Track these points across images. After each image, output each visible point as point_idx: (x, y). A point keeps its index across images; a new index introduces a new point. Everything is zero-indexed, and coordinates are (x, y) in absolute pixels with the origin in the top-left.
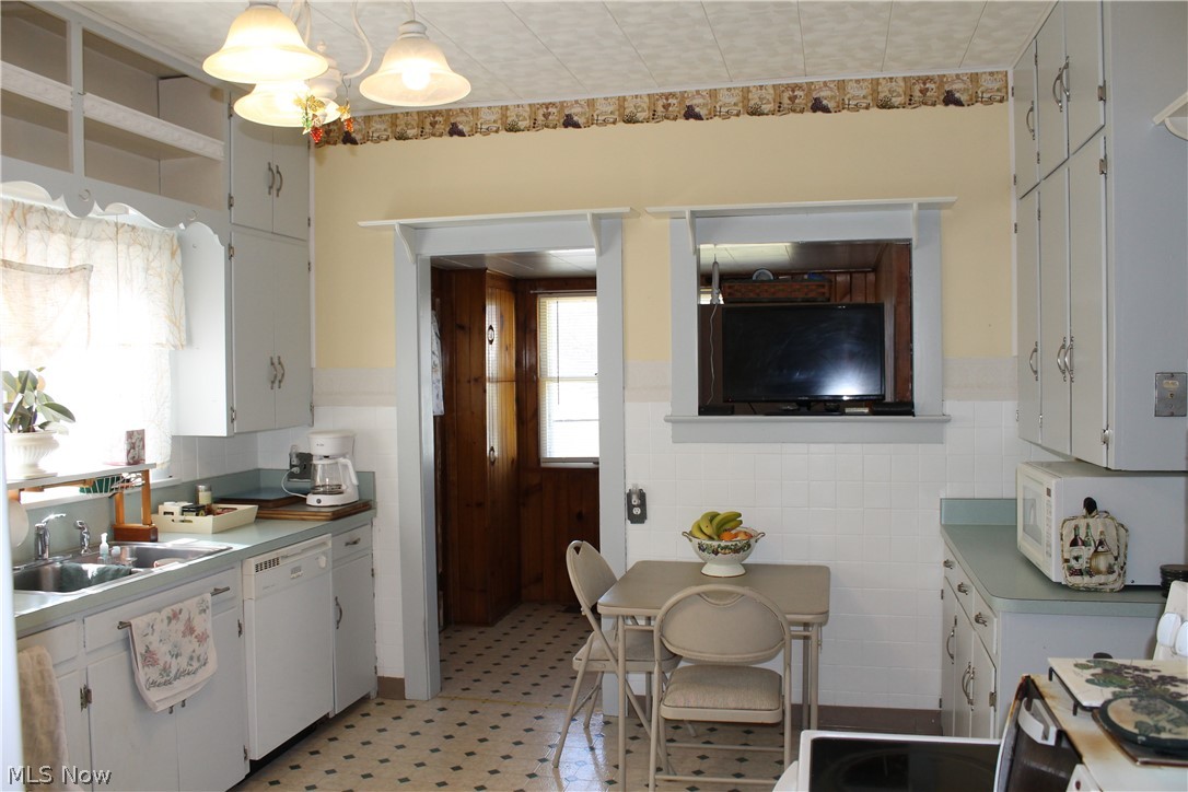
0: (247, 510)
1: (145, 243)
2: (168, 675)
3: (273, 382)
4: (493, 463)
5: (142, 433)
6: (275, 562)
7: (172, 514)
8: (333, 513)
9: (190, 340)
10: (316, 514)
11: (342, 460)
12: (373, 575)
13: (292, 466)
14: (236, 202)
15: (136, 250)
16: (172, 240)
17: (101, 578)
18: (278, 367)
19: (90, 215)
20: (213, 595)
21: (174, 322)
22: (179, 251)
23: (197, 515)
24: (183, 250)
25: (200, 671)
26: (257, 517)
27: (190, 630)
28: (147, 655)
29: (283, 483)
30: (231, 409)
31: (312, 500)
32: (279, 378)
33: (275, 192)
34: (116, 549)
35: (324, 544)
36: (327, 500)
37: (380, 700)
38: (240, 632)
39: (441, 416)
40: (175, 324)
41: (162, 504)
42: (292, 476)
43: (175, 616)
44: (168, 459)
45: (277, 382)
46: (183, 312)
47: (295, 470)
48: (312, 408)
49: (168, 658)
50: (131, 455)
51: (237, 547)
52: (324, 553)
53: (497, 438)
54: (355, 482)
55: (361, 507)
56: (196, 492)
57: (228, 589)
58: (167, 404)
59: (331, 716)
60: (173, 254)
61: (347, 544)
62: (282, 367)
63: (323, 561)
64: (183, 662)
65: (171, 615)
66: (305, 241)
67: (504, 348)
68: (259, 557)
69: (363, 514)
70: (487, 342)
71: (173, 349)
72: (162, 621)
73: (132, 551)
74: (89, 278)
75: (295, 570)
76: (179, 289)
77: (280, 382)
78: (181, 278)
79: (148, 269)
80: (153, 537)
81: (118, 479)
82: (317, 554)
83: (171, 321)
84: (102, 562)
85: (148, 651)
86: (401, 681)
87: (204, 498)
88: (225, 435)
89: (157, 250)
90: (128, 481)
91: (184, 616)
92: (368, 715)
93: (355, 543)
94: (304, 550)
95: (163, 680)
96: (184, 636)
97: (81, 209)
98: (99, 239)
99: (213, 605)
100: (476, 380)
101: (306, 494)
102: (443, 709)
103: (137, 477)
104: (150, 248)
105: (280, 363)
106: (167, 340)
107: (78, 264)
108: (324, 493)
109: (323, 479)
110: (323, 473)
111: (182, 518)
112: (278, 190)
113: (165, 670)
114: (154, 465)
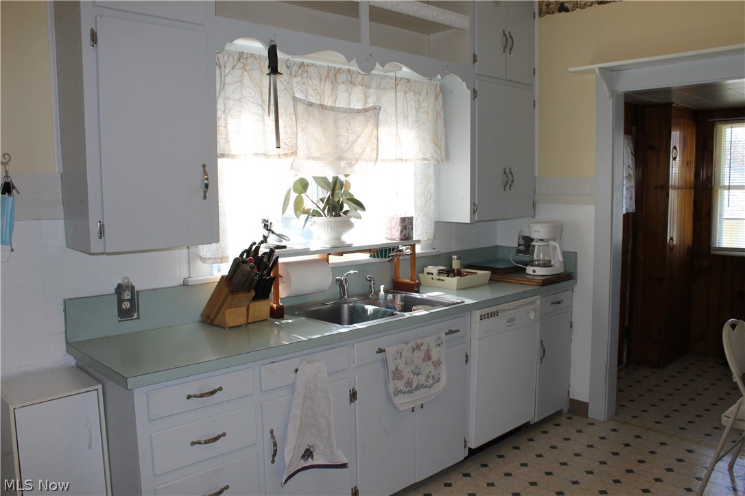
0: (484, 274)
1: (417, 91)
2: (410, 387)
3: (505, 186)
4: (672, 249)
5: (411, 219)
6: (495, 314)
7: (432, 274)
8: (543, 280)
9: (447, 156)
10: (531, 280)
11: (552, 243)
12: (571, 327)
13: (519, 245)
14: (478, 59)
15: (410, 96)
16: (436, 87)
17: (375, 315)
18: (509, 175)
19: (373, 72)
20: (447, 334)
21: (436, 144)
22: (441, 95)
23: (448, 276)
24: (444, 93)
25: (434, 386)
26: (490, 280)
27: (428, 357)
28: (396, 372)
29: (512, 256)
30: (473, 204)
31: (529, 270)
32: (510, 182)
33: (508, 51)
34: (390, 296)
35: (534, 302)
36: (540, 271)
37: (570, 415)
38: (467, 361)
39: (633, 213)
40: (437, 145)
41: (427, 267)
42: (519, 251)
43: (418, 347)
44: (432, 236)
45: (508, 186)
46: (443, 137)
47: (521, 248)
48: (534, 205)
49: (411, 375)
50: (403, 234)
51: (468, 301)
52: (534, 310)
53: (676, 230)
54: (561, 258)
55: (566, 277)
56: (451, 259)
57: (458, 331)
58: (432, 200)
59: (531, 423)
60: (437, 98)
61: (552, 303)
62: (512, 175)
63: (532, 315)
64: (422, 379)
65: (414, 346)
66: (532, 85)
67: (685, 164)
68: (486, 309)
69: (566, 282)
70: (671, 159)
71: (436, 162)
72: (408, 350)
73: (401, 298)
74: (379, 115)
75: (510, 320)
76: (441, 123)
77: (511, 186)
78: (442, 114)
79: (419, 108)
80: (416, 289)
81: (393, 249)
82: (530, 310)
83: (435, 144)
84: (378, 305)
85: (397, 369)
86: (585, 405)
87: (456, 264)
88: (469, 222)
89: (425, 94)
90: (400, 251)
91: (424, 348)
92: (559, 425)
93: (559, 303)
94: (518, 307)
95: (407, 390)
96: (424, 361)
97: (367, 67)
98: (385, 89)
99: (446, 341)
100: (662, 187)
101: (526, 266)
102: (615, 430)
103: (407, 249)
104: (420, 94)
105: (511, 172)
106: (432, 157)
107: (371, 105)
108: (538, 266)
109: (539, 256)
110: (538, 251)
111: (438, 277)
112: (511, 49)
113: (409, 383)
114: (419, 241)
